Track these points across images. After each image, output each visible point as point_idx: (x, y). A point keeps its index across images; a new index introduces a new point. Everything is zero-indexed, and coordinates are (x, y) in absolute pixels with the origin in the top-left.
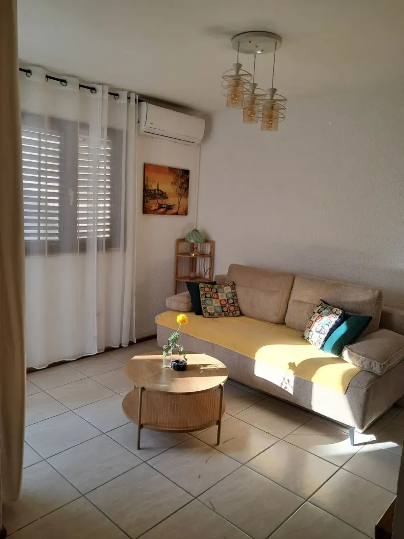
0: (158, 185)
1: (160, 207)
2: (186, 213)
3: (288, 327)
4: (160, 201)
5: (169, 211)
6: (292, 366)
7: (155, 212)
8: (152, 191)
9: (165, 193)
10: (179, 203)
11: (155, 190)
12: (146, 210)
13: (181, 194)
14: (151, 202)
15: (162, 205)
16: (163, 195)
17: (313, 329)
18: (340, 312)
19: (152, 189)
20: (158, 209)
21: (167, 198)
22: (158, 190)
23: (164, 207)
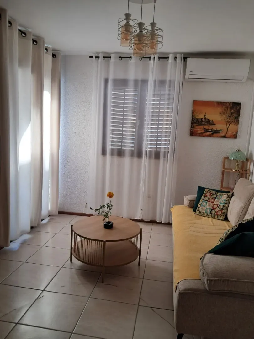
0: (205, 115)
1: (207, 131)
2: (235, 136)
4: (206, 127)
5: (215, 135)
7: (201, 135)
8: (199, 120)
9: (212, 121)
10: (227, 128)
11: (202, 119)
12: (192, 134)
13: (230, 121)
14: (197, 128)
15: (209, 129)
16: (210, 122)
19: (198, 118)
20: (204, 132)
21: (215, 125)
22: (205, 119)
23: (211, 132)
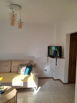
3: (12, 72)
6: (22, 80)
17: (21, 71)
18: (26, 66)
